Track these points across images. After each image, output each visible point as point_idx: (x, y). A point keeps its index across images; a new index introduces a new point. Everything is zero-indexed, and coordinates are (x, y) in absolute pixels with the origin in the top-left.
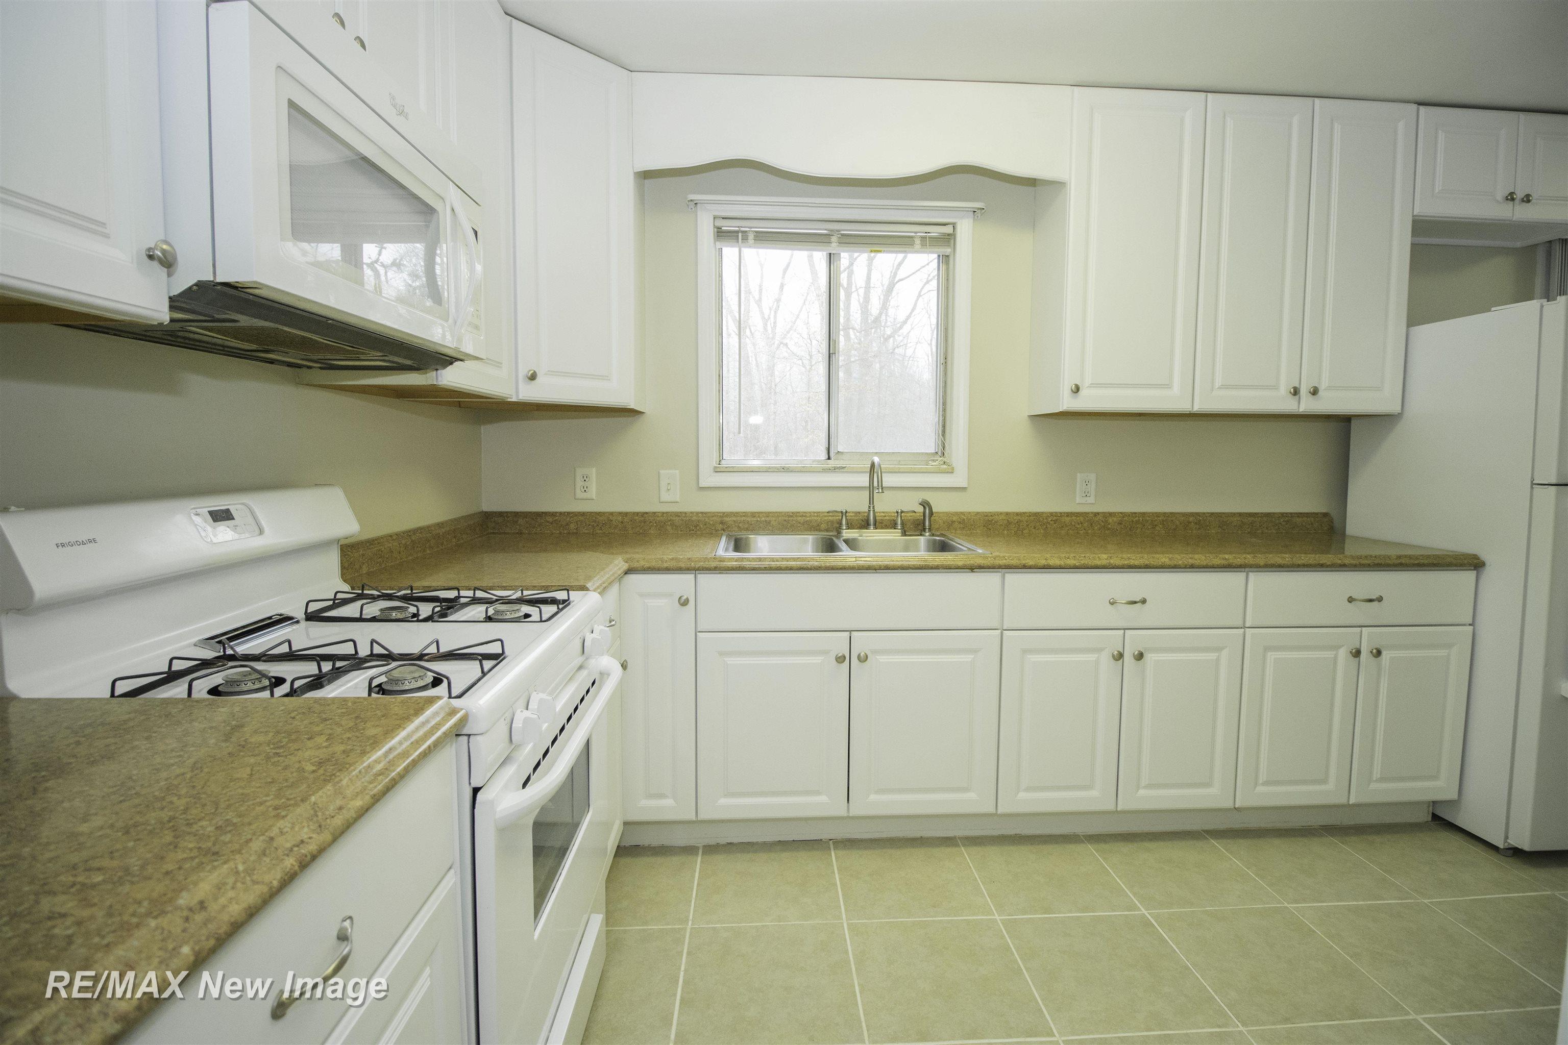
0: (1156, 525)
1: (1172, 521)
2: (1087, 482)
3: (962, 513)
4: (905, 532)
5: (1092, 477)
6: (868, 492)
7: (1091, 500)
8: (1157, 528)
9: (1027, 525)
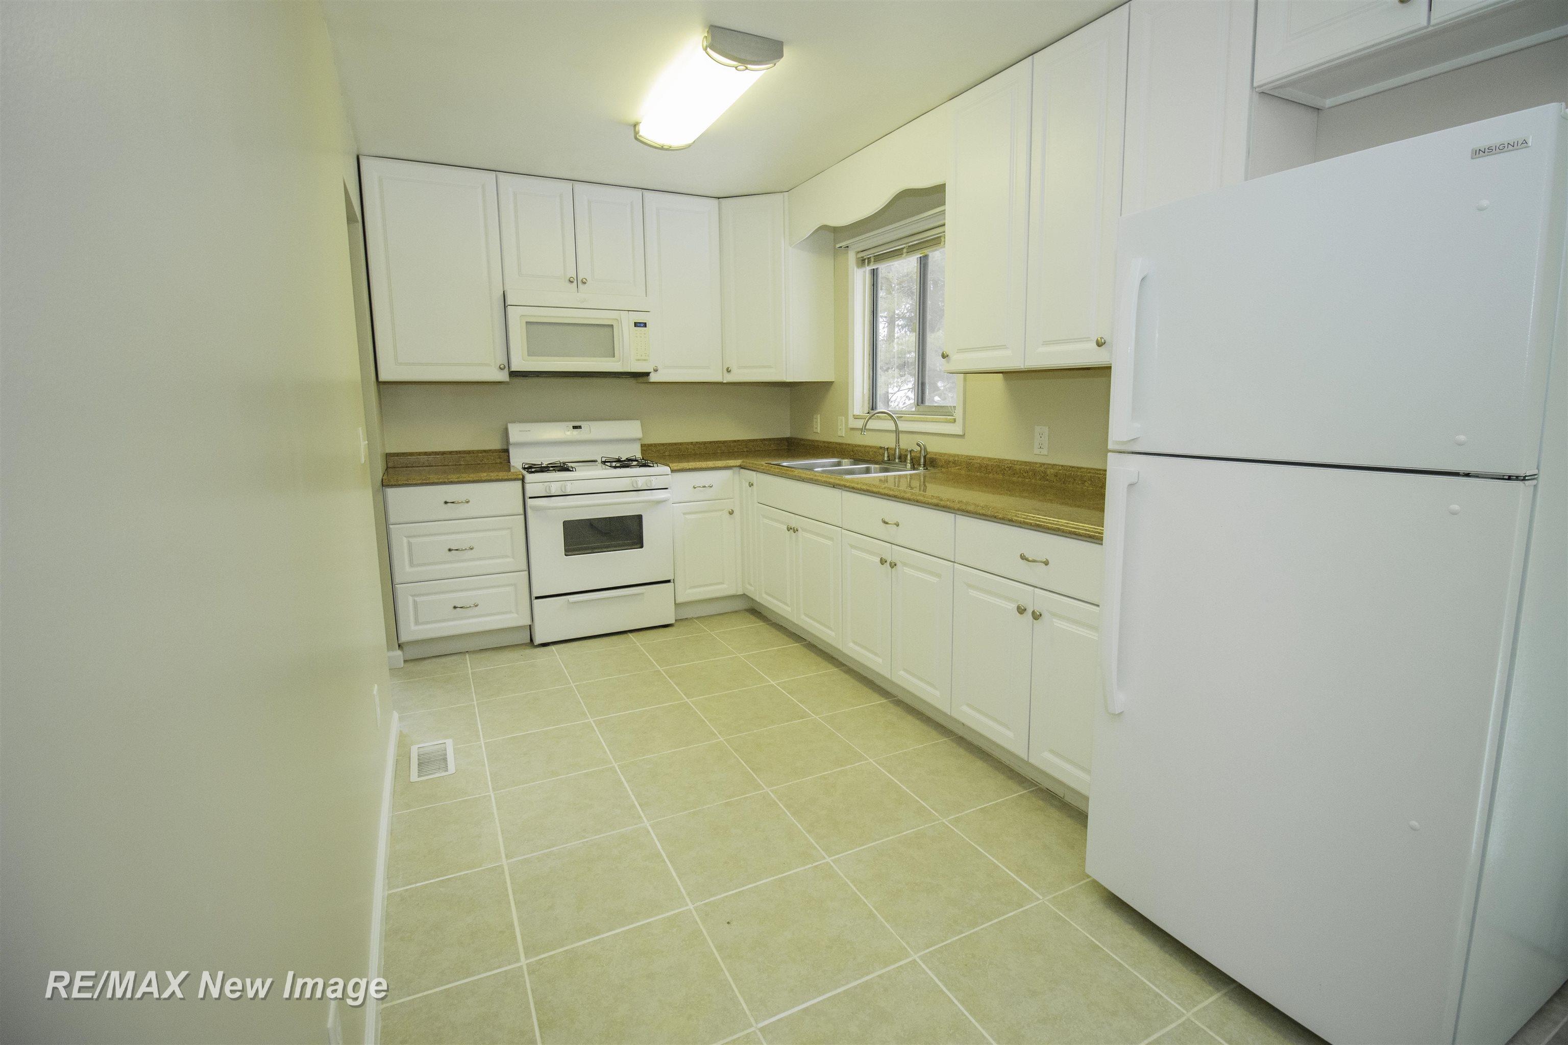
0: (1085, 481)
1: (1099, 478)
2: (1041, 434)
3: (958, 455)
4: (914, 466)
5: (1046, 430)
6: (895, 434)
7: (1045, 452)
8: (1086, 484)
9: (992, 470)
